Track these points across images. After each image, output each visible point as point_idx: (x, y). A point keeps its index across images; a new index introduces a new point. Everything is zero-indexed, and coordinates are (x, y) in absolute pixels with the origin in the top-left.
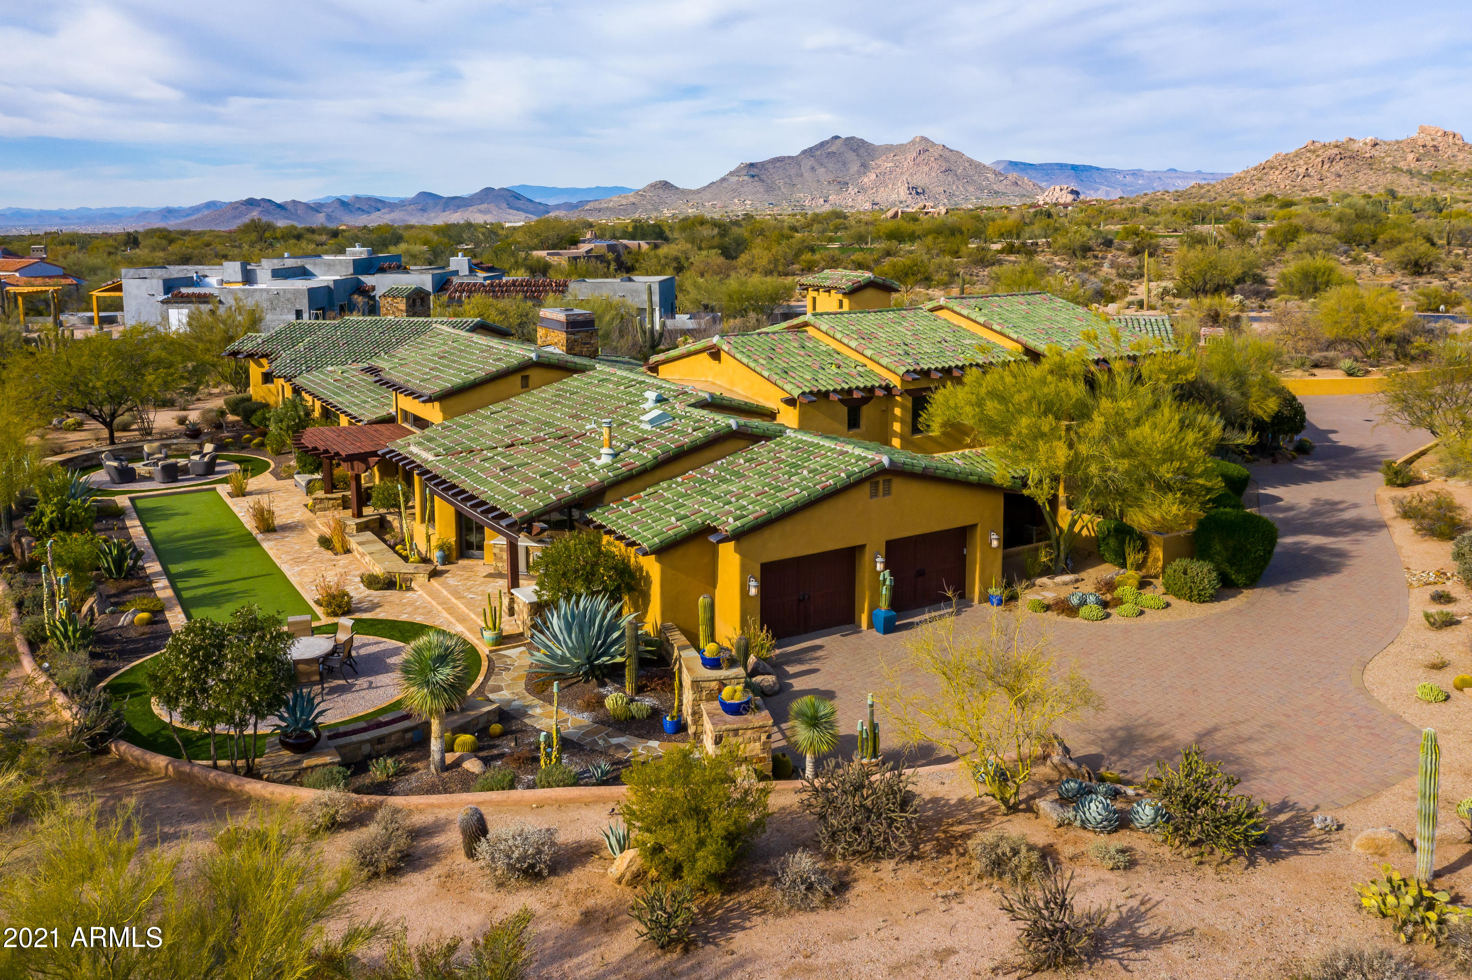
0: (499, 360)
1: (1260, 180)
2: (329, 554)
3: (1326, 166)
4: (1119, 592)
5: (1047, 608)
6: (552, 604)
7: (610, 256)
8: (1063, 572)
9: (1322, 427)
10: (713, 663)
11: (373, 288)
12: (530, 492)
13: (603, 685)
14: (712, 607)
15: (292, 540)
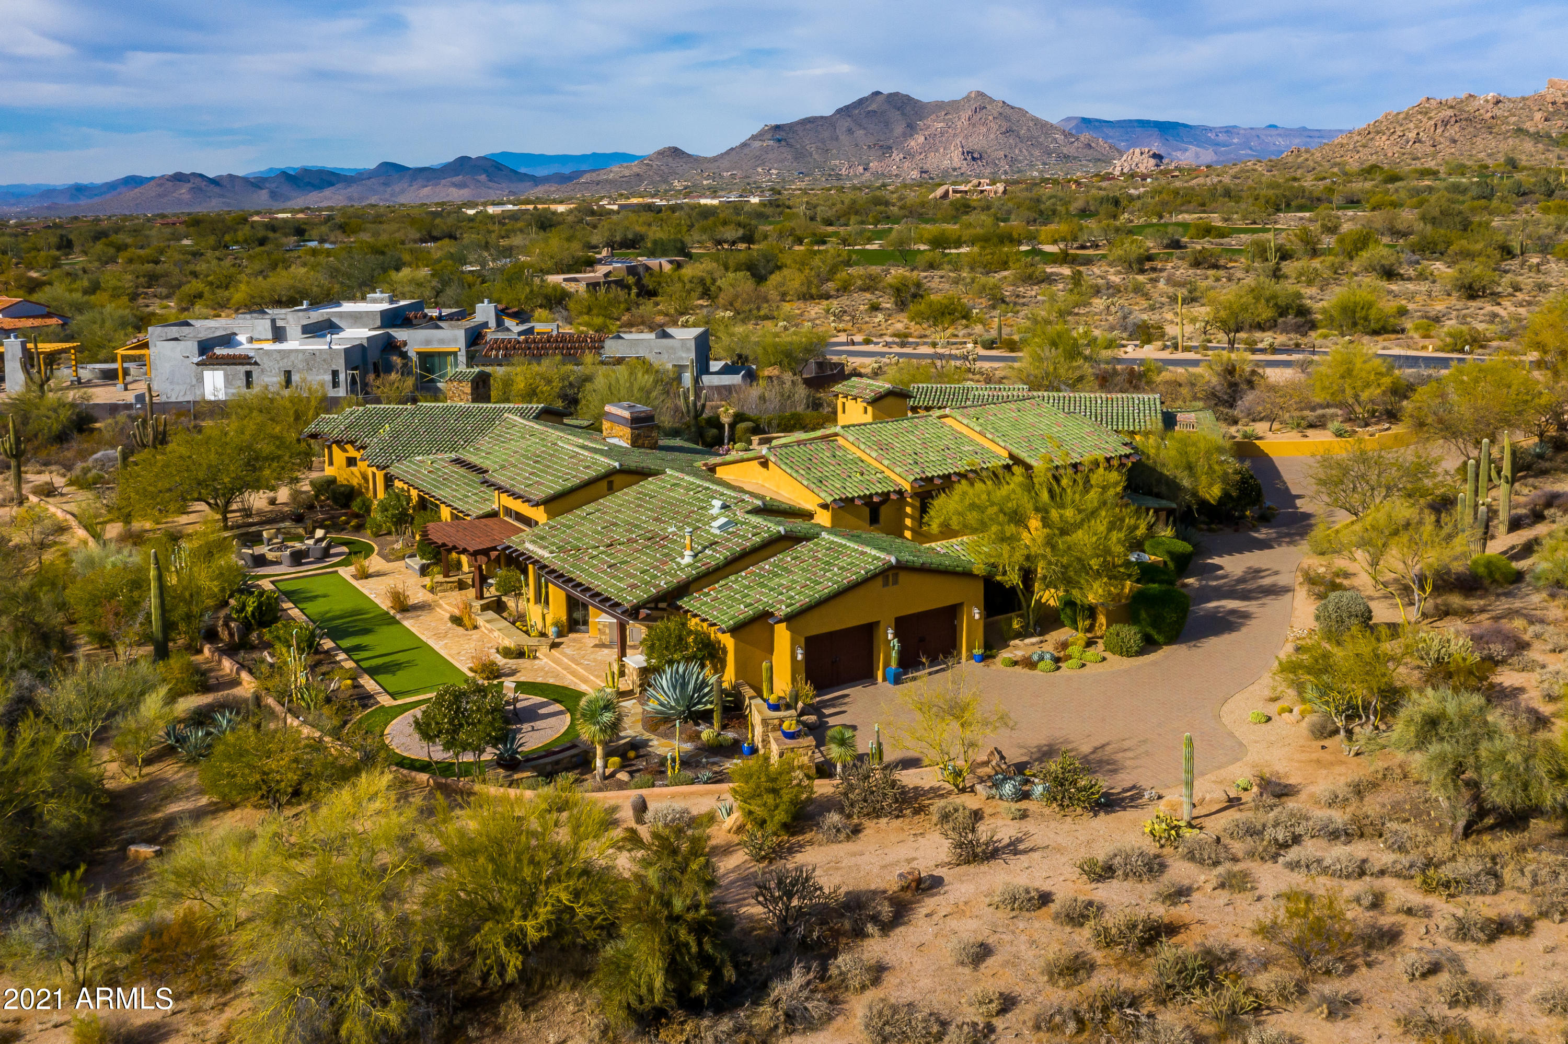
0: (588, 467)
1: (1364, 146)
2: (460, 630)
3: (1439, 131)
4: (1070, 650)
5: (1016, 663)
6: (658, 670)
7: (631, 280)
8: (1032, 636)
9: (1294, 492)
10: (775, 707)
11: (405, 343)
12: (634, 586)
13: (698, 725)
14: (771, 668)
15: (425, 617)
